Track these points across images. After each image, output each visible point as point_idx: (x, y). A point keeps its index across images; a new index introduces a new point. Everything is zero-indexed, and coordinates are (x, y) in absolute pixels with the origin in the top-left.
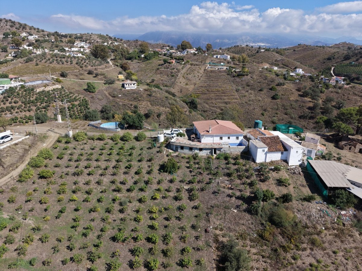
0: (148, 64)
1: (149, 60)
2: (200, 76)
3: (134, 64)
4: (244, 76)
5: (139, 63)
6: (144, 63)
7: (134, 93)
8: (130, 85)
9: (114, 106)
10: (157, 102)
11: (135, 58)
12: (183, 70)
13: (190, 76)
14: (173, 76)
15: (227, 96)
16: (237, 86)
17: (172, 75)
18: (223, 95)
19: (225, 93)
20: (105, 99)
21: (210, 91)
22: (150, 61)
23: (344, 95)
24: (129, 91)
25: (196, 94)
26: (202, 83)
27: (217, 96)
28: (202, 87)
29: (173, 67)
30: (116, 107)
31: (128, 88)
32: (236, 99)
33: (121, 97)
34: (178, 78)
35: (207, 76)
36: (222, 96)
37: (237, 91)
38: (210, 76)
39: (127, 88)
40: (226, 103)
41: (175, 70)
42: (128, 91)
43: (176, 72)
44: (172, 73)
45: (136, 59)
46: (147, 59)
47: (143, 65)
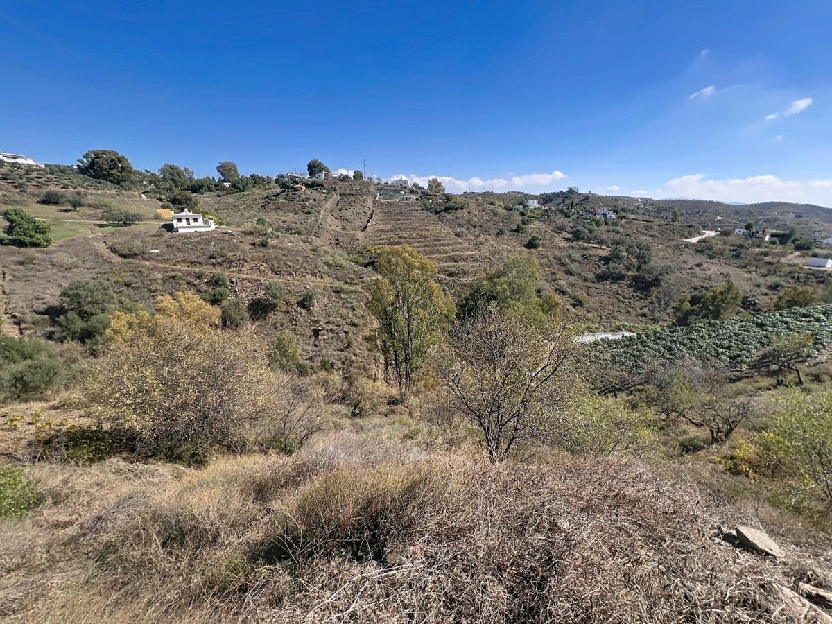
0: (240, 197)
1: (243, 191)
2: (369, 213)
3: (207, 197)
4: (456, 209)
5: (219, 196)
6: (232, 195)
7: (208, 242)
8: (191, 221)
9: (128, 285)
10: (290, 261)
11: (209, 188)
12: (328, 204)
13: (348, 214)
14: (309, 213)
15: (448, 245)
16: (451, 227)
17: (306, 211)
18: (438, 243)
19: (439, 240)
20: (88, 264)
21: (405, 238)
22: (246, 193)
23: (628, 235)
24: (190, 238)
25: (376, 245)
26: (379, 224)
27: (426, 246)
28: (382, 230)
29: (303, 197)
30: (135, 288)
31: (183, 228)
32: (468, 249)
33: (158, 254)
34: (321, 216)
35: (385, 213)
36: (437, 245)
37: (458, 235)
38: (390, 211)
39: (181, 231)
40: (454, 259)
41: (312, 201)
42: (186, 236)
43: (313, 205)
44: (304, 207)
45: (210, 191)
46: (239, 188)
47: (230, 199)
